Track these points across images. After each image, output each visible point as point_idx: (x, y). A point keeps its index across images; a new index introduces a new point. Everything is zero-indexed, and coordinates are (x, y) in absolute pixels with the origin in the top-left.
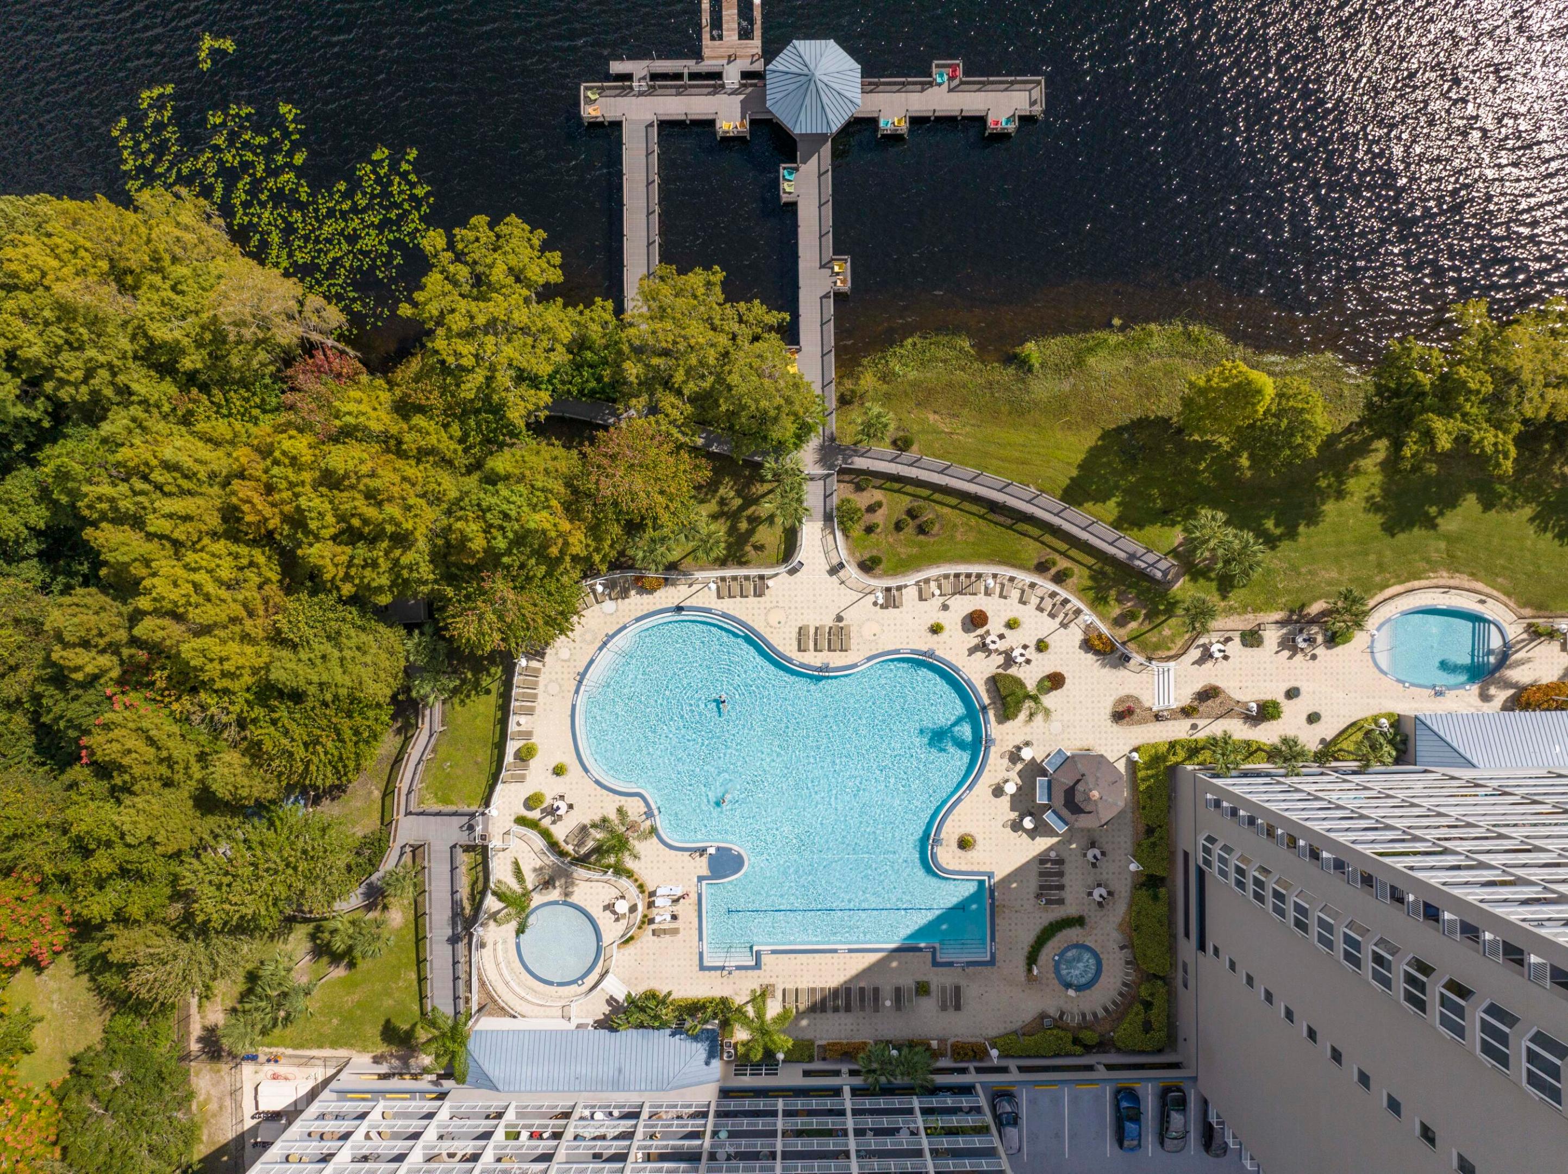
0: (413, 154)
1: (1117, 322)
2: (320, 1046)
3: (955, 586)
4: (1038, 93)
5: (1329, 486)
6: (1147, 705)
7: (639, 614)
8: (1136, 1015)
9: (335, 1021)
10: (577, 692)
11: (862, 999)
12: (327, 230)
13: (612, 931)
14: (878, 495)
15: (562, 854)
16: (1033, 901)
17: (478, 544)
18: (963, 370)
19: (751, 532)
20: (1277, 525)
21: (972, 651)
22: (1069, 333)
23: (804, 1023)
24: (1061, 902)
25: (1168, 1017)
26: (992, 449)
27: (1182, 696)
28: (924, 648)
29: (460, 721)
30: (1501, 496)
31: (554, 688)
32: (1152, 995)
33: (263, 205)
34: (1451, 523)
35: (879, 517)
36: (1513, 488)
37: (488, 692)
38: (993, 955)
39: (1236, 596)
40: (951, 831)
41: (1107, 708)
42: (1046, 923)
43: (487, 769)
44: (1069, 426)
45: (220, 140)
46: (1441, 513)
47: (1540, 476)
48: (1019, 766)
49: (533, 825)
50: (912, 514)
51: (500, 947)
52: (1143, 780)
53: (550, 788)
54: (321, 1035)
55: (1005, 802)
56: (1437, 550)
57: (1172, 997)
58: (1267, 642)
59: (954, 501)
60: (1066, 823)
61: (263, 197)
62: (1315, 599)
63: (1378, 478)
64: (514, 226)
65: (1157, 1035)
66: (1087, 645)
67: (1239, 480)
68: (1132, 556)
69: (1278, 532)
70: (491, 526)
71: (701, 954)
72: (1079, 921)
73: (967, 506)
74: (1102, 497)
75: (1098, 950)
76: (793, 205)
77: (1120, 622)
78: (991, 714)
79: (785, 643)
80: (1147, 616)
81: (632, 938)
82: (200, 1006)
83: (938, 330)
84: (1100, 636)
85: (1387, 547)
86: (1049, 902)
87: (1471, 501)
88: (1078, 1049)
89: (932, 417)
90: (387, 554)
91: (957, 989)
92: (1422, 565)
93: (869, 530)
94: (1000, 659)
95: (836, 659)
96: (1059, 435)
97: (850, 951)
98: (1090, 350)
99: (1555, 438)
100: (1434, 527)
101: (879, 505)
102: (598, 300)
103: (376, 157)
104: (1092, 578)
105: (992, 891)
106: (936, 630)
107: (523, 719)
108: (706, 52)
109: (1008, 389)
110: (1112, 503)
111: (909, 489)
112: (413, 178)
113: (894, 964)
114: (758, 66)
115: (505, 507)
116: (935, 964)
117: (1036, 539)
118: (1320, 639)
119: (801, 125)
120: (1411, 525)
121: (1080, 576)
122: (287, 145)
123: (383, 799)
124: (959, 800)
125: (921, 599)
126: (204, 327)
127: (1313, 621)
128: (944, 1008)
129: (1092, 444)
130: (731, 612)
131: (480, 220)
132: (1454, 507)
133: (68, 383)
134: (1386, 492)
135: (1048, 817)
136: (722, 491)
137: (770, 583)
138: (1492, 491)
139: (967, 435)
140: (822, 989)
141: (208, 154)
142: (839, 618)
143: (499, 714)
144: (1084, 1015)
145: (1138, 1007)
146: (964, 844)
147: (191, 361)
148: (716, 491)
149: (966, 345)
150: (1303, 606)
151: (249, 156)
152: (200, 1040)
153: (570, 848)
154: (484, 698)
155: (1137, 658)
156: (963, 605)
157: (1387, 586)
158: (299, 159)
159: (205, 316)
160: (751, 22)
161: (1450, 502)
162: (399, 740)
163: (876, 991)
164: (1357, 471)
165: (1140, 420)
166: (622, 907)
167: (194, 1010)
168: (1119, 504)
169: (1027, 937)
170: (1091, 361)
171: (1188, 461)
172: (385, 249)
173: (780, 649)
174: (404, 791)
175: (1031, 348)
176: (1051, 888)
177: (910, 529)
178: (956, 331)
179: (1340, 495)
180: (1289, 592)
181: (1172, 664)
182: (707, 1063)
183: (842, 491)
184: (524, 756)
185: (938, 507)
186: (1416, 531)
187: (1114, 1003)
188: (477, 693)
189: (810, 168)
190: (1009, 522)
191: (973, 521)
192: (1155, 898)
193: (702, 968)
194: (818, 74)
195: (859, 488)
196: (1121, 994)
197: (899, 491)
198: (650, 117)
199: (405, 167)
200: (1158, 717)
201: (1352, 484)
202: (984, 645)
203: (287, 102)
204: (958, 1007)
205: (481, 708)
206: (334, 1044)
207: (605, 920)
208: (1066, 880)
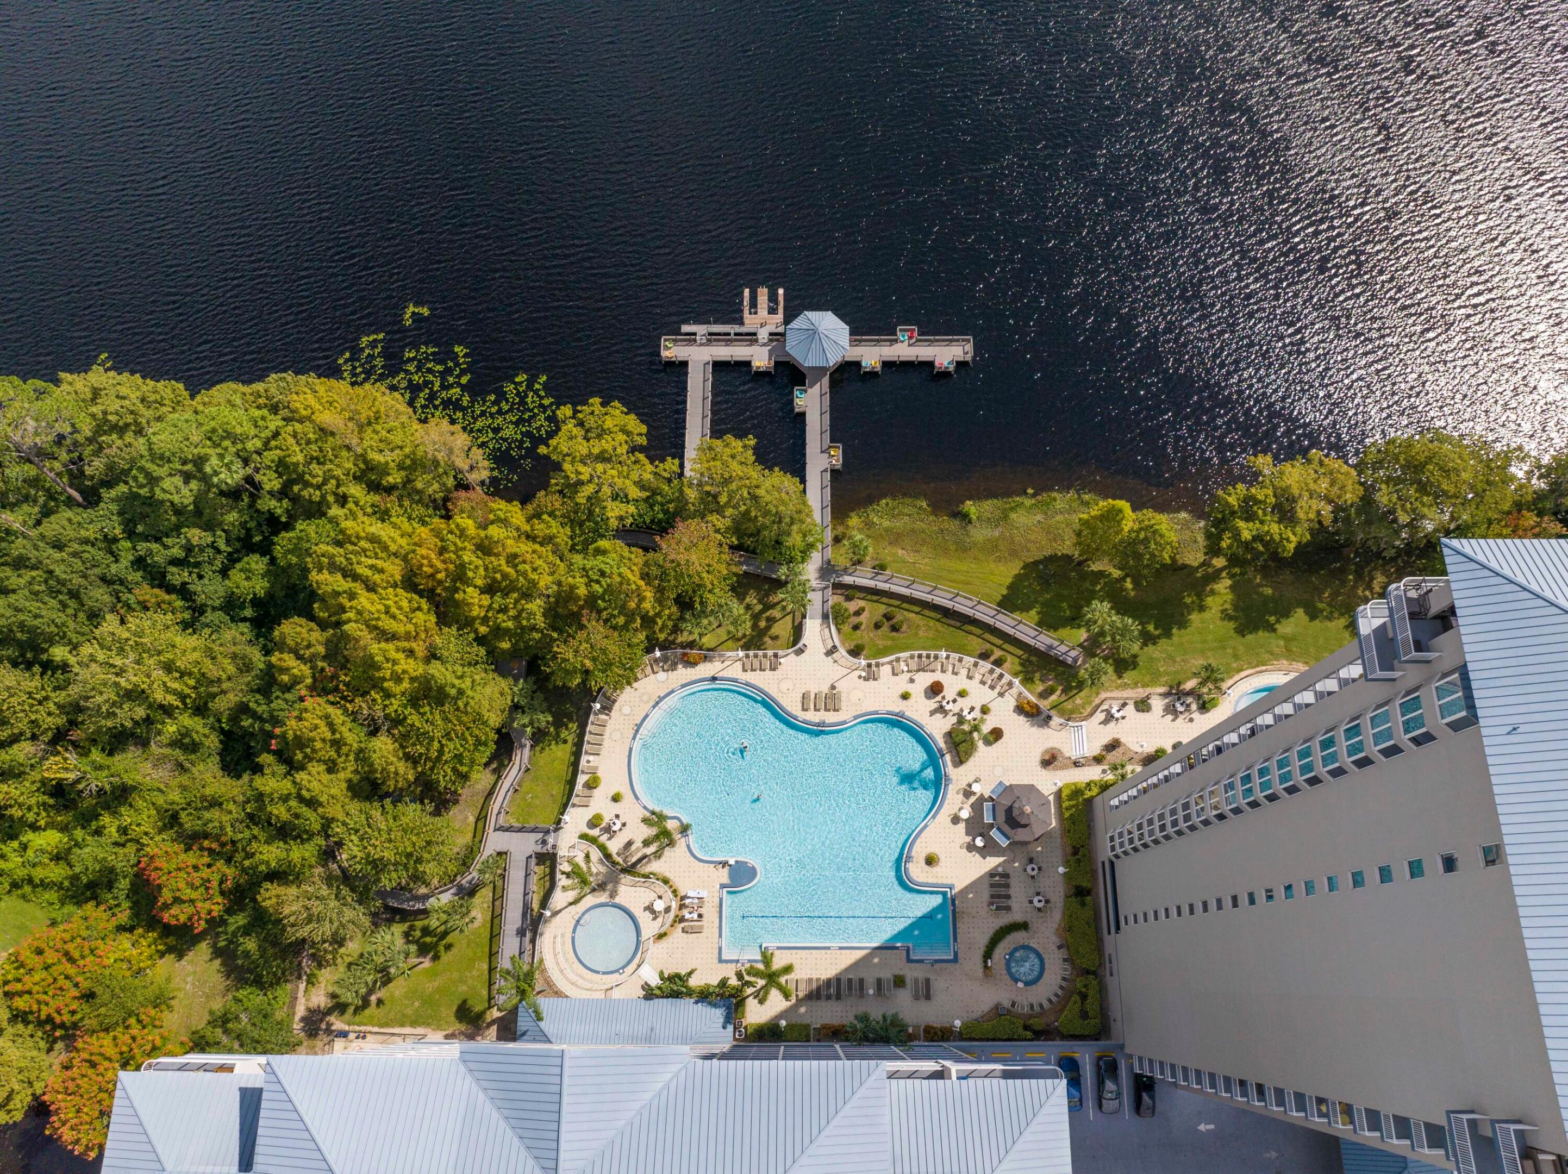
0: (544, 378)
1: (1030, 491)
2: (402, 1025)
3: (919, 665)
4: (969, 347)
5: (1193, 602)
6: (1067, 755)
7: (684, 682)
8: (1074, 1005)
9: (417, 1004)
10: (634, 738)
11: (850, 989)
12: (479, 424)
13: (649, 927)
14: (862, 603)
15: (614, 863)
16: (986, 908)
17: (582, 591)
18: (922, 521)
19: (768, 628)
20: (1156, 628)
21: (932, 713)
22: (996, 497)
23: (803, 1010)
24: (1008, 908)
25: (1101, 1006)
26: (944, 574)
27: (1093, 748)
28: (897, 710)
29: (542, 763)
30: (1322, 611)
31: (617, 735)
32: (1086, 986)
33: (436, 407)
34: (1286, 627)
35: (863, 618)
36: (1330, 605)
37: (565, 742)
38: (956, 954)
39: (1129, 676)
40: (920, 850)
41: (1037, 757)
42: (997, 927)
43: (560, 800)
44: (999, 559)
45: (411, 367)
46: (1278, 621)
47: (1349, 597)
48: (973, 799)
49: (593, 840)
50: (888, 617)
51: (559, 939)
52: (1067, 809)
53: (608, 811)
54: (404, 1015)
55: (962, 826)
56: (1278, 646)
57: (1103, 990)
58: (1154, 708)
59: (917, 609)
60: (1008, 838)
61: (437, 403)
62: (1189, 679)
63: (1230, 597)
64: (617, 408)
65: (1092, 1021)
66: (1020, 710)
67: (1126, 598)
68: (1051, 647)
69: (1157, 633)
70: (592, 581)
71: (720, 949)
72: (1024, 926)
73: (926, 612)
74: (1025, 608)
75: (1041, 951)
76: (803, 415)
77: (1044, 695)
78: (948, 757)
79: (792, 704)
80: (1063, 691)
81: (665, 934)
82: (306, 991)
83: (905, 495)
84: (1028, 703)
85: (1239, 643)
86: (998, 908)
87: (1300, 612)
88: (1029, 1034)
89: (900, 552)
90: (515, 604)
91: (928, 981)
92: (1267, 656)
93: (856, 627)
94: (955, 720)
95: (831, 717)
96: (992, 565)
97: (841, 948)
98: (1012, 509)
99: (1356, 571)
100: (1274, 630)
101: (863, 609)
102: (669, 458)
103: (517, 380)
104: (1021, 665)
105: (953, 900)
106: (905, 697)
107: (591, 758)
108: (746, 321)
109: (954, 534)
110: (1033, 612)
111: (884, 600)
112: (542, 393)
113: (876, 960)
114: (781, 329)
115: (602, 566)
116: (909, 960)
117: (979, 637)
118: (1194, 707)
119: (808, 361)
120: (1256, 629)
121: (1012, 662)
122: (457, 372)
123: (476, 823)
124: (926, 826)
125: (894, 674)
126: (407, 456)
127: (1189, 693)
128: (916, 997)
129: (1017, 572)
130: (752, 682)
131: (596, 401)
132: (1288, 617)
133: (312, 485)
134: (1236, 607)
135: (994, 833)
136: (748, 600)
137: (782, 660)
138: (1315, 608)
139: (926, 564)
140: (818, 980)
141: (402, 375)
142: (833, 687)
143: (572, 759)
144: (1032, 1006)
145: (1075, 998)
146: (930, 861)
147: (395, 478)
148: (744, 599)
149: (924, 504)
150: (1179, 684)
151: (430, 377)
152: (303, 1019)
153: (620, 860)
154: (561, 746)
155: (1056, 720)
156: (925, 680)
157: (1242, 670)
158: (464, 380)
159: (407, 450)
160: (777, 303)
161: (1285, 613)
162: (494, 778)
163: (861, 981)
164: (1213, 592)
165: (1051, 557)
166: (659, 906)
167: (301, 994)
168: (1038, 613)
169: (983, 939)
170: (1013, 516)
171: (1087, 584)
172: (519, 437)
173: (789, 709)
174: (495, 811)
175: (970, 507)
176: (999, 896)
177: (886, 628)
178: (916, 496)
179: (1202, 609)
180: (1167, 673)
181: (1083, 723)
182: (724, 1027)
183: (833, 600)
184: (591, 785)
185: (906, 613)
186: (1260, 633)
187: (1056, 995)
188: (557, 743)
189: (815, 391)
190: (958, 624)
191: (932, 623)
192: (1083, 904)
193: (721, 961)
194: (820, 329)
195: (849, 599)
196: (1061, 987)
197: (877, 601)
198: (708, 358)
199: (537, 386)
200: (1076, 764)
201: (1209, 600)
202: (942, 707)
203: (460, 345)
204: (928, 997)
205: (559, 754)
206: (414, 1024)
207: (644, 919)
208: (1012, 892)
